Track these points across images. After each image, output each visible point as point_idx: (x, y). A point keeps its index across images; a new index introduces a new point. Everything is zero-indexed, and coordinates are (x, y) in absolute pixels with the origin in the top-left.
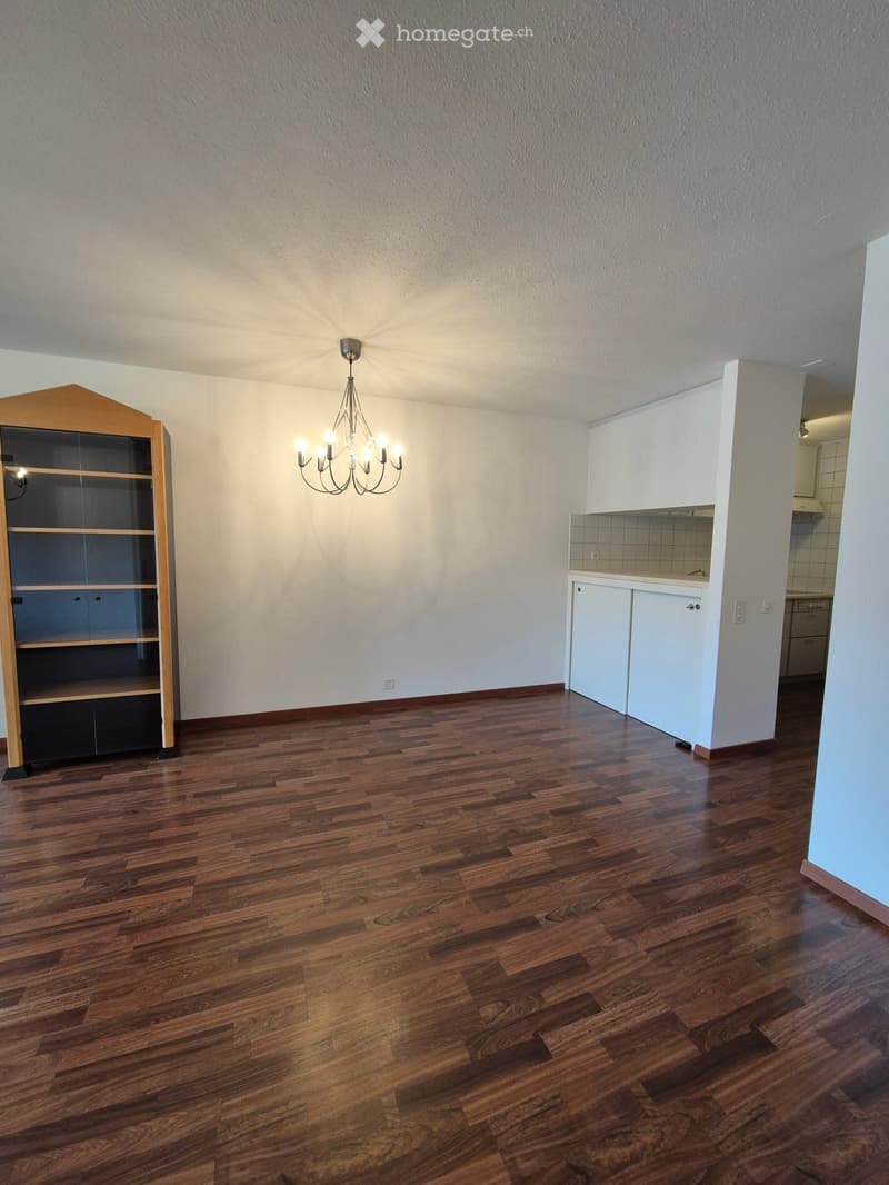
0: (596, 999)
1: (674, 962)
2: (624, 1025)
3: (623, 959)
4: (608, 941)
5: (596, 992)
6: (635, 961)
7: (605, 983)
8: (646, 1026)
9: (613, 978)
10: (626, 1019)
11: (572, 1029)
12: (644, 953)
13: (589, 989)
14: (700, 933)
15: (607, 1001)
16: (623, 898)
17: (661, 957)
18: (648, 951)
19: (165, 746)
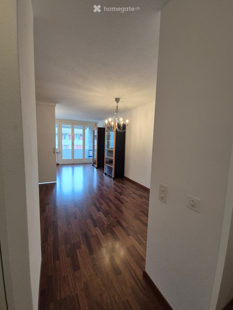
19: (113, 177)
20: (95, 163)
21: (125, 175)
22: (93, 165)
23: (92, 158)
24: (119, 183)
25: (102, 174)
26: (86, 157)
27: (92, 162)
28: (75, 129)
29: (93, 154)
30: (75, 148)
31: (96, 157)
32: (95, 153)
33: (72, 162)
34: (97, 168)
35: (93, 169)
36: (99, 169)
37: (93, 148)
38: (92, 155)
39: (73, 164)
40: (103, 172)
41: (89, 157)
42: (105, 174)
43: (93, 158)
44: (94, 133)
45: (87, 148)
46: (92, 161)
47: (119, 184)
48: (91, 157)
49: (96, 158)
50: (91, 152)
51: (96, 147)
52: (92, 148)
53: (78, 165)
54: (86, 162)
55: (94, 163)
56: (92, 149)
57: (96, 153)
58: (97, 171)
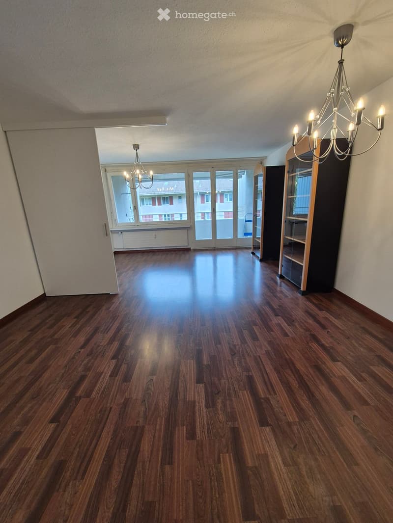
0: (113, 378)
1: (99, 415)
2: (101, 380)
3: (116, 396)
4: (127, 395)
5: (114, 379)
6: (112, 400)
7: (115, 384)
8: (95, 386)
9: (114, 387)
10: (101, 382)
11: (112, 367)
12: (111, 406)
13: (117, 378)
14: (97, 443)
15: (110, 379)
16: (141, 420)
17: (105, 411)
18: (111, 408)
19: (302, 289)
20: (258, 248)
21: (339, 286)
22: (253, 253)
23: (251, 237)
24: (321, 309)
25: (273, 275)
26: (240, 235)
27: (252, 247)
28: (217, 180)
29: (255, 229)
30: (218, 218)
31: (259, 234)
32: (257, 227)
33: (212, 246)
34: (261, 261)
35: (254, 263)
36: (266, 263)
37: (254, 216)
38: (251, 230)
39: (215, 248)
40: (277, 273)
41: (246, 234)
42: (281, 277)
43: (253, 237)
44: (256, 183)
45: (241, 217)
46: (251, 244)
47: (322, 315)
48: (250, 234)
49: (259, 238)
50: (250, 225)
51: (260, 215)
52: (252, 216)
53: (224, 252)
54: (239, 245)
55: (256, 248)
56: (252, 219)
57: (259, 227)
58: (261, 266)
